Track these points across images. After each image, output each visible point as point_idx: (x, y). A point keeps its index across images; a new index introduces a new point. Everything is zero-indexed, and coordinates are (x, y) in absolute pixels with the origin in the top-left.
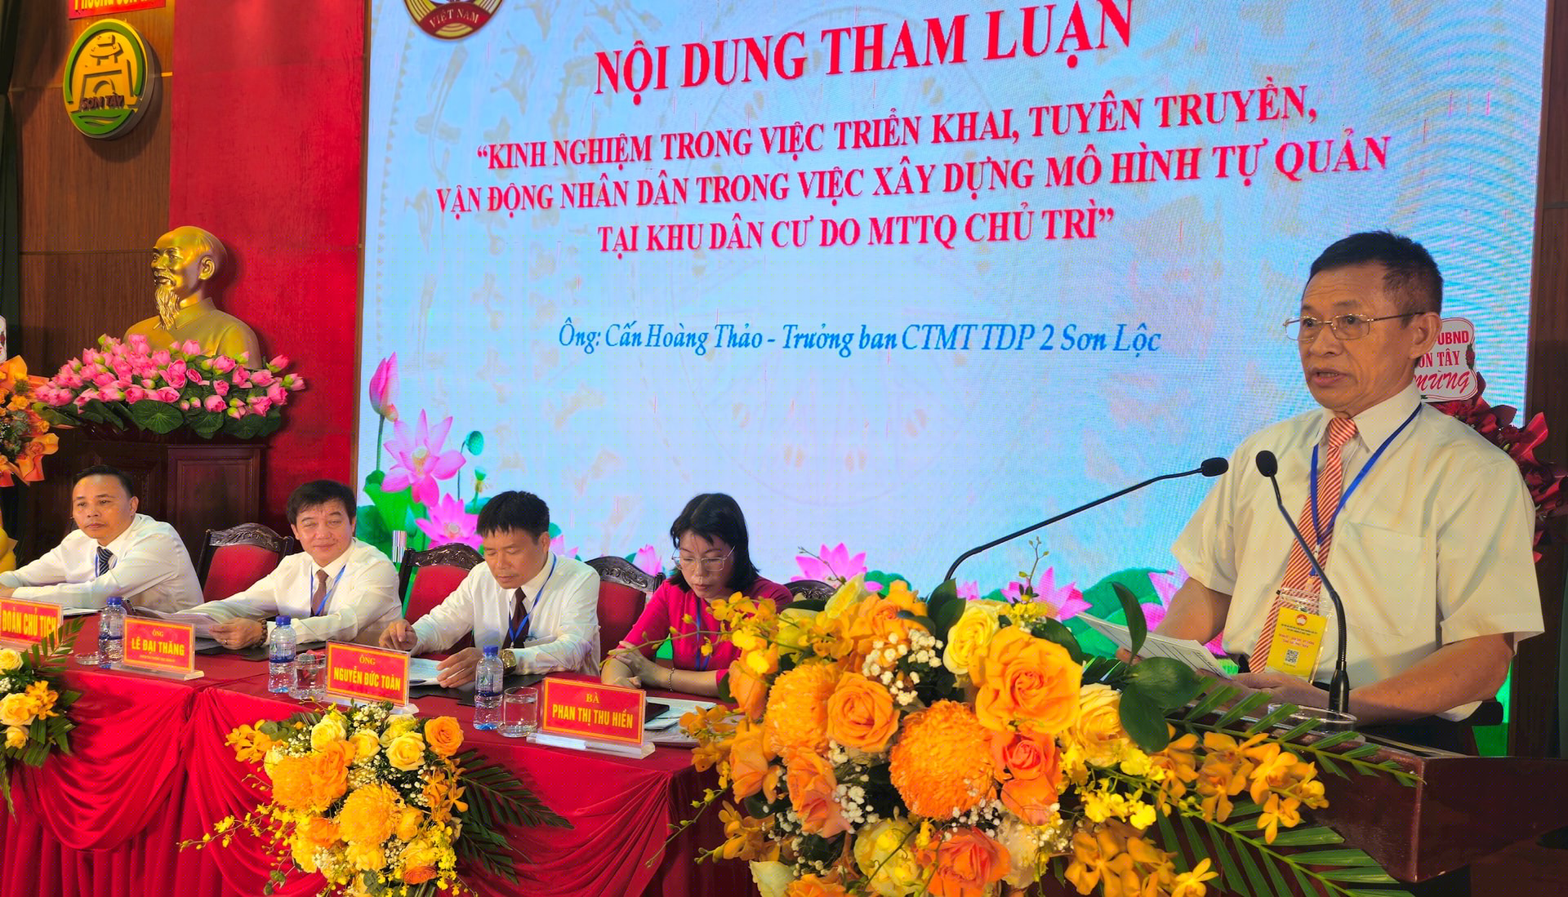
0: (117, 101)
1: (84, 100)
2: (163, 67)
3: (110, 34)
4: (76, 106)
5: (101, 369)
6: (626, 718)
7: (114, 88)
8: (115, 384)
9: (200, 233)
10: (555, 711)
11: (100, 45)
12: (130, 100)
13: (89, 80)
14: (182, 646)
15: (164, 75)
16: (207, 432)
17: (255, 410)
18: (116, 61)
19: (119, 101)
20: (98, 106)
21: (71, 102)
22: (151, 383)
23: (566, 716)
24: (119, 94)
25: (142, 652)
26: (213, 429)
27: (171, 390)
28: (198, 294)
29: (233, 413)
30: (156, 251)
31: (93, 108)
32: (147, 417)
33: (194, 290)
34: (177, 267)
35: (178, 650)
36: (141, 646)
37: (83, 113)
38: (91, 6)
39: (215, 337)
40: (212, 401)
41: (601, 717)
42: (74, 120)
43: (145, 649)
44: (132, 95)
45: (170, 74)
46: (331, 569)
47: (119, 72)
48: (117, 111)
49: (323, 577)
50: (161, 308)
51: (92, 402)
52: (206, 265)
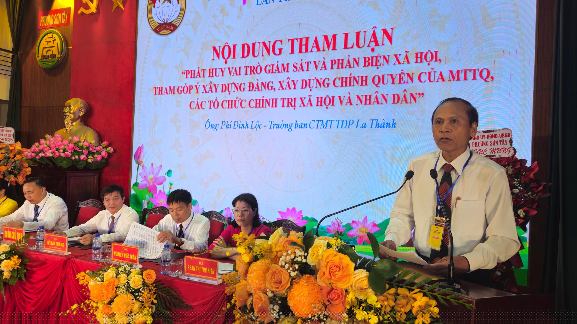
0: (53, 56)
1: (42, 56)
2: (69, 45)
3: (52, 34)
4: (40, 58)
5: (45, 146)
6: (212, 270)
7: (52, 52)
8: (50, 151)
9: (80, 100)
10: (188, 267)
11: (48, 38)
12: (58, 56)
13: (44, 49)
14: (63, 244)
15: (69, 47)
16: (80, 167)
17: (97, 159)
18: (53, 43)
19: (54, 56)
20: (47, 58)
21: (38, 57)
22: (62, 151)
23: (192, 269)
24: (54, 54)
25: (50, 245)
26: (82, 166)
27: (69, 153)
28: (79, 121)
29: (89, 160)
30: (65, 106)
31: (46, 59)
32: (61, 162)
33: (77, 119)
34: (72, 112)
35: (62, 245)
36: (50, 243)
37: (42, 60)
38: (45, 25)
39: (84, 135)
40: (83, 157)
41: (204, 270)
42: (39, 63)
43: (51, 244)
44: (58, 54)
45: (71, 47)
46: (116, 216)
47: (54, 47)
48: (53, 59)
49: (113, 218)
50: (66, 126)
51: (42, 157)
52: (81, 111)
